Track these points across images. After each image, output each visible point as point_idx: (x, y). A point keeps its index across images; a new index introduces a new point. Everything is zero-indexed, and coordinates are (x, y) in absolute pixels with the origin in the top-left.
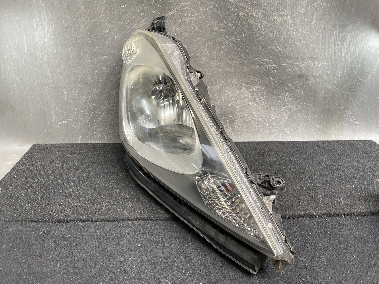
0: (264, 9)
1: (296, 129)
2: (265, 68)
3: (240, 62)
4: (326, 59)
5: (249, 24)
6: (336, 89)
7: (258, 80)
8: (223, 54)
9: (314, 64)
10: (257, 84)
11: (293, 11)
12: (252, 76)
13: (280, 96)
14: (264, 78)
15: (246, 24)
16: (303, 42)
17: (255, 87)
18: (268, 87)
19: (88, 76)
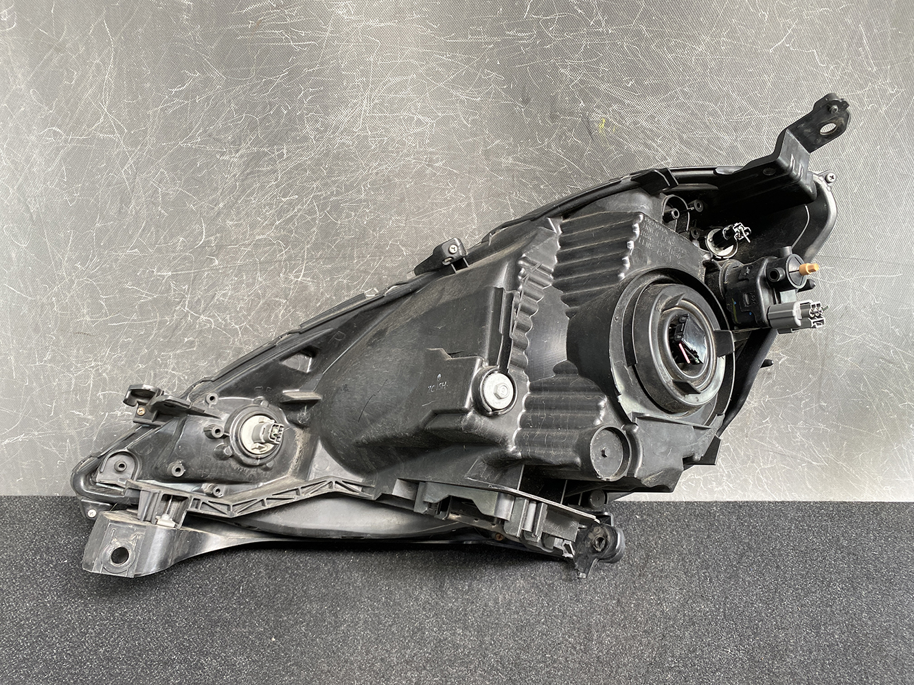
0: (680, 106)
1: (753, 462)
4: (877, 264)
5: (621, 152)
6: (895, 352)
9: (831, 278)
11: (780, 112)
15: (610, 152)
19: (78, 310)
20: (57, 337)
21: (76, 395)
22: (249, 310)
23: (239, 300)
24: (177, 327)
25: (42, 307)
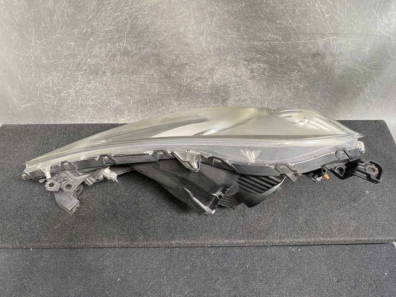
2: (270, 45)
3: (238, 37)
4: (354, 35)
6: (358, 67)
7: (260, 57)
8: (216, 27)
9: (336, 41)
10: (258, 61)
12: (252, 53)
13: (286, 74)
14: (268, 55)
16: (327, 15)
17: (255, 64)
18: (272, 65)
19: (41, 58)
20: (35, 69)
21: (46, 89)
22: (106, 57)
23: (102, 53)
24: (80, 64)
25: (27, 58)
